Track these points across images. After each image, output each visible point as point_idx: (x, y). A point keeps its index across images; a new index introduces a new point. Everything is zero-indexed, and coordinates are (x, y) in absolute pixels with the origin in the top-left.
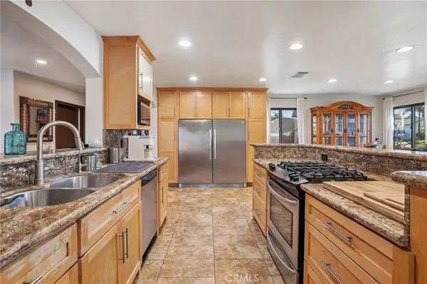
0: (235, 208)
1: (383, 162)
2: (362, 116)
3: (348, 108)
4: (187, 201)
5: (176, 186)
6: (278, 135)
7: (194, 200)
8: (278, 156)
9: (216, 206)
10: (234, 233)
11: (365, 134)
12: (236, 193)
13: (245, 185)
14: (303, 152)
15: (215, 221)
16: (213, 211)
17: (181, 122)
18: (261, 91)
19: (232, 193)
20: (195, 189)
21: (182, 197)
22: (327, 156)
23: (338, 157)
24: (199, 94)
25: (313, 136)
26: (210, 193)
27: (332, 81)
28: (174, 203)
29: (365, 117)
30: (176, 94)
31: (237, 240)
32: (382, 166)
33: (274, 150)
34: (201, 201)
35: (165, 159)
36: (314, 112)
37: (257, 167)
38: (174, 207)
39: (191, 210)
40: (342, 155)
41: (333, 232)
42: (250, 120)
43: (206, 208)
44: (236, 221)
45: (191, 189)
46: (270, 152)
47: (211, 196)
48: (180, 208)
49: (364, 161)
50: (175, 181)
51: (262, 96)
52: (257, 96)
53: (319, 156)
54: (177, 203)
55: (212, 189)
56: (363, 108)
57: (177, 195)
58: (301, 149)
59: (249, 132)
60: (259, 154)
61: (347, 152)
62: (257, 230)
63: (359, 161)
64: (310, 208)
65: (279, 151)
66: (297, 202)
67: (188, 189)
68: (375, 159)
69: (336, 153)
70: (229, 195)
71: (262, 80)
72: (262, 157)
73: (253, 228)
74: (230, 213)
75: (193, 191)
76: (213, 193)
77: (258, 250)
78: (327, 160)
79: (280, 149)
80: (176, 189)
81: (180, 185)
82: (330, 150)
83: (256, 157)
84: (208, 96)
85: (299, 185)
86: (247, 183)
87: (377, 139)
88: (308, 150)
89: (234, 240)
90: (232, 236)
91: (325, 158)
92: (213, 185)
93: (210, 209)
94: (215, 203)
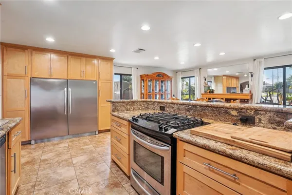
0: (94, 155)
1: (205, 110)
2: (167, 81)
3: (161, 77)
4: (43, 158)
5: (28, 143)
6: (119, 93)
7: (50, 155)
8: (130, 109)
9: (75, 156)
10: (99, 179)
11: (169, 93)
12: (91, 141)
13: (97, 133)
14: (146, 106)
15: (78, 172)
16: (74, 162)
17: (33, 81)
18: (109, 59)
19: (87, 141)
20: (50, 143)
21: (37, 154)
22: (164, 107)
23: (173, 108)
24: (54, 56)
25: (141, 94)
26: (67, 145)
27: (157, 58)
28: (28, 163)
29: (169, 82)
30: (28, 52)
31: (104, 186)
32: (204, 112)
33: (127, 104)
34: (59, 155)
35: (18, 119)
36: (142, 78)
37: (116, 119)
38: (27, 168)
39: (50, 167)
40: (176, 107)
41: (213, 171)
42: (100, 82)
43: (66, 160)
44: (98, 167)
45: (46, 143)
46: (124, 106)
47: (69, 147)
48: (36, 167)
49: (192, 109)
50: (27, 139)
51: (109, 64)
52: (106, 63)
53: (158, 107)
54: (31, 162)
55: (68, 140)
56: (168, 77)
57: (30, 153)
58: (145, 103)
59: (99, 91)
60: (115, 108)
61: (180, 104)
62: (118, 171)
63: (188, 110)
64: (185, 152)
65: (130, 105)
66: (168, 148)
67: (43, 144)
68: (199, 108)
69: (171, 105)
70: (85, 144)
71: (112, 51)
72: (118, 111)
73: (114, 170)
74: (91, 160)
75: (48, 146)
76: (70, 144)
77: (124, 190)
78: (164, 110)
79: (131, 103)
80: (28, 146)
81: (33, 142)
82: (167, 103)
83: (113, 111)
84: (63, 58)
85: (172, 134)
86: (99, 131)
87: (174, 95)
88: (150, 103)
89: (102, 187)
90: (98, 183)
91: (162, 108)
92: (68, 137)
93: (70, 160)
94: (74, 154)
